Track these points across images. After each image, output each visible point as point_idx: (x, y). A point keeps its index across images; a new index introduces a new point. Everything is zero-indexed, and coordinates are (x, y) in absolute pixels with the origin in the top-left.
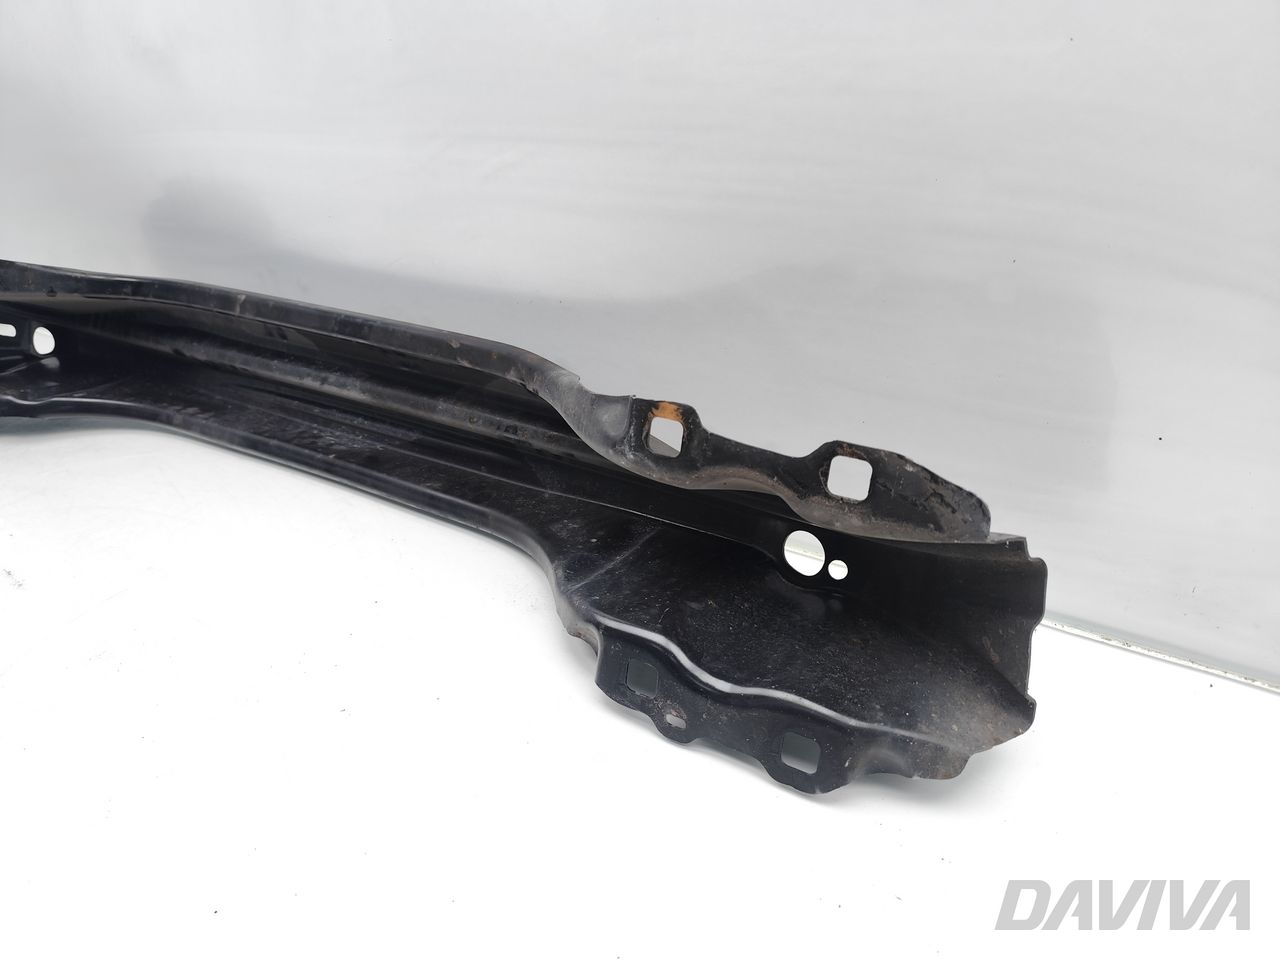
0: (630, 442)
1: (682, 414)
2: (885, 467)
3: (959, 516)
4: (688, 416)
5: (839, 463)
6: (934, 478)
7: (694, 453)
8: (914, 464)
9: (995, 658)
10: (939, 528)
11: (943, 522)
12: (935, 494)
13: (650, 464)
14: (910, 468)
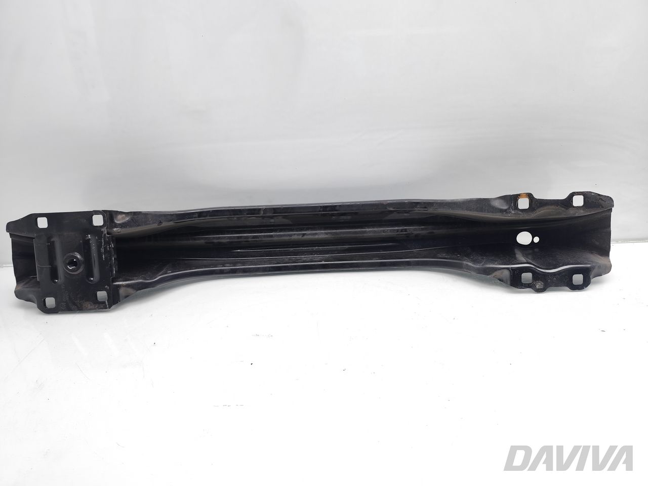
0: (512, 208)
1: (528, 196)
2: (586, 195)
3: (606, 202)
4: (530, 196)
5: (575, 198)
6: (599, 195)
7: (533, 206)
8: (594, 193)
9: (597, 243)
10: (603, 207)
11: (603, 205)
12: (600, 199)
13: (520, 212)
14: (593, 194)
